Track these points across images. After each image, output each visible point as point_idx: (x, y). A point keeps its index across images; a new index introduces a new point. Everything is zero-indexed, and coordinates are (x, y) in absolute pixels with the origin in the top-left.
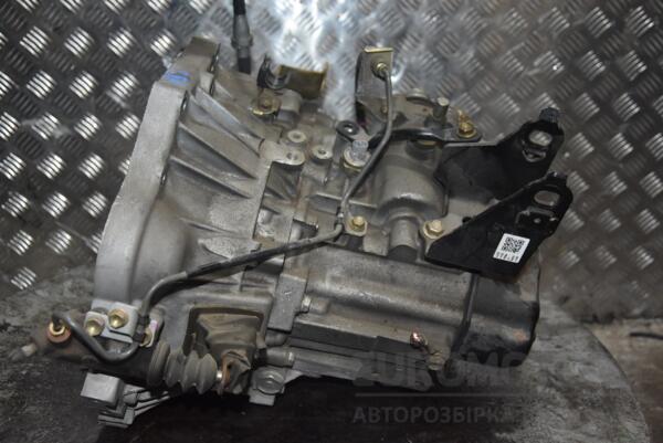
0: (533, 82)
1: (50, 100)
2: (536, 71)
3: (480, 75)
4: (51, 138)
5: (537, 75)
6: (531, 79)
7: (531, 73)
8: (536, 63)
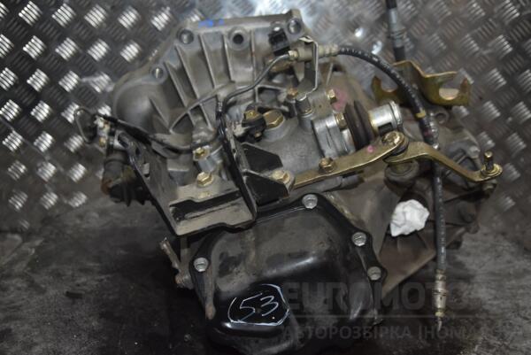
0: (486, 59)
1: (104, 63)
2: (489, 51)
3: (444, 54)
4: (104, 92)
5: (490, 55)
6: (484, 57)
7: (485, 53)
8: (490, 45)
